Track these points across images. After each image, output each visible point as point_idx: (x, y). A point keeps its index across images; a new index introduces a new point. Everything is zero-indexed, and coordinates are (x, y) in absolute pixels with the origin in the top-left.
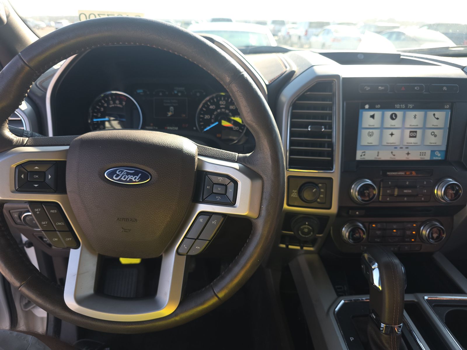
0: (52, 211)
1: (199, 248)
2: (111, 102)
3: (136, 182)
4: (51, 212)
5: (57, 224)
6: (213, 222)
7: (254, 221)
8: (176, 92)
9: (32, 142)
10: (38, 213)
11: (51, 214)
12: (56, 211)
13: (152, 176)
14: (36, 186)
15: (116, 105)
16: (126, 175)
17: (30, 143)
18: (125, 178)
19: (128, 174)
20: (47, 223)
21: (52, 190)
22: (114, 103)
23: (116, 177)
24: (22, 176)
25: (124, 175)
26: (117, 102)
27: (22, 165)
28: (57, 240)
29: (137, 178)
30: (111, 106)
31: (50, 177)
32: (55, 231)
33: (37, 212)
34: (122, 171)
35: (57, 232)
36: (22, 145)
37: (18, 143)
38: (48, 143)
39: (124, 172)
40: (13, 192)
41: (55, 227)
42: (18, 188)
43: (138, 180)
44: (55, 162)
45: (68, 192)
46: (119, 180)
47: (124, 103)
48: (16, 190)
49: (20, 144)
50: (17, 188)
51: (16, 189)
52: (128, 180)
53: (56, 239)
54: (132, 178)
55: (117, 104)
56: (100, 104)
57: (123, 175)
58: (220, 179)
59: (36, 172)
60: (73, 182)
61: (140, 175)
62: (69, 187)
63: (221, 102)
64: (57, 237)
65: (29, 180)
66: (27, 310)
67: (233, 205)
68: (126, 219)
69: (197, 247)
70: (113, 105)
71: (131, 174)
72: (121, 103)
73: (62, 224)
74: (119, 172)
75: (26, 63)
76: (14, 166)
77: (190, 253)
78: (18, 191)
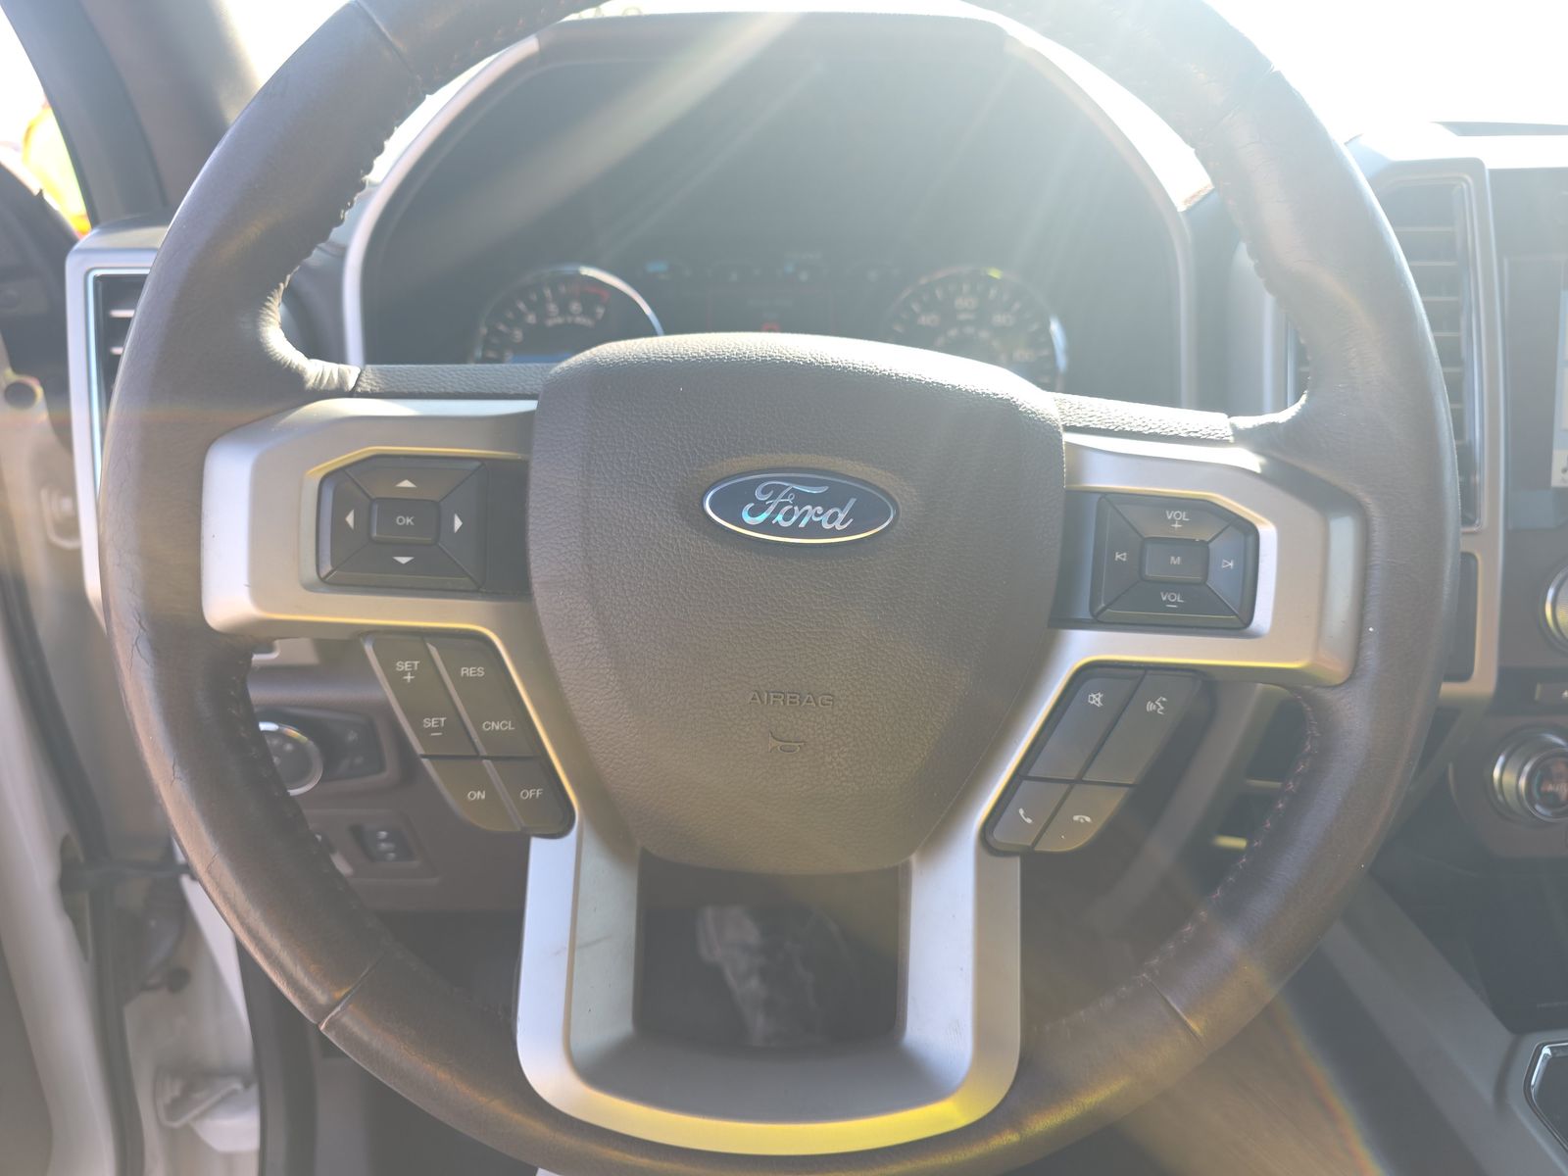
0: (468, 671)
1: (1088, 819)
2: (552, 308)
3: (834, 533)
4: (463, 673)
5: (487, 726)
6: (1150, 707)
7: (1328, 696)
8: (790, 269)
9: (380, 381)
10: (409, 677)
11: (461, 682)
12: (481, 672)
13: (901, 507)
14: (404, 560)
15: (569, 319)
16: (794, 505)
17: (372, 385)
18: (788, 516)
19: (802, 500)
20: (442, 725)
21: (466, 579)
22: (564, 310)
23: (753, 513)
24: (350, 519)
25: (787, 503)
26: (575, 307)
27: (347, 471)
28: (483, 797)
29: (841, 516)
30: (550, 323)
31: (458, 523)
32: (477, 757)
33: (405, 673)
34: (778, 490)
35: (484, 761)
36: (340, 392)
37: (325, 381)
38: (444, 388)
39: (788, 489)
40: (309, 587)
41: (477, 740)
42: (332, 572)
43: (842, 524)
44: (477, 464)
45: (536, 587)
46: (765, 527)
47: (600, 311)
48: (323, 580)
49: (333, 387)
50: (327, 568)
51: (323, 574)
52: (802, 524)
53: (480, 795)
54: (817, 515)
55: (571, 314)
56: (510, 315)
57: (781, 505)
58: (1177, 520)
59: (405, 504)
60: (565, 543)
61: (852, 501)
62: (542, 563)
63: (960, 303)
64: (484, 783)
65: (375, 534)
66: (177, 1124)
67: (1239, 629)
68: (788, 695)
69: (1076, 818)
70: (560, 320)
71: (814, 500)
72: (588, 311)
73: (504, 726)
74: (765, 491)
75: (384, 35)
76: (316, 473)
77: (1048, 846)
78: (325, 582)
